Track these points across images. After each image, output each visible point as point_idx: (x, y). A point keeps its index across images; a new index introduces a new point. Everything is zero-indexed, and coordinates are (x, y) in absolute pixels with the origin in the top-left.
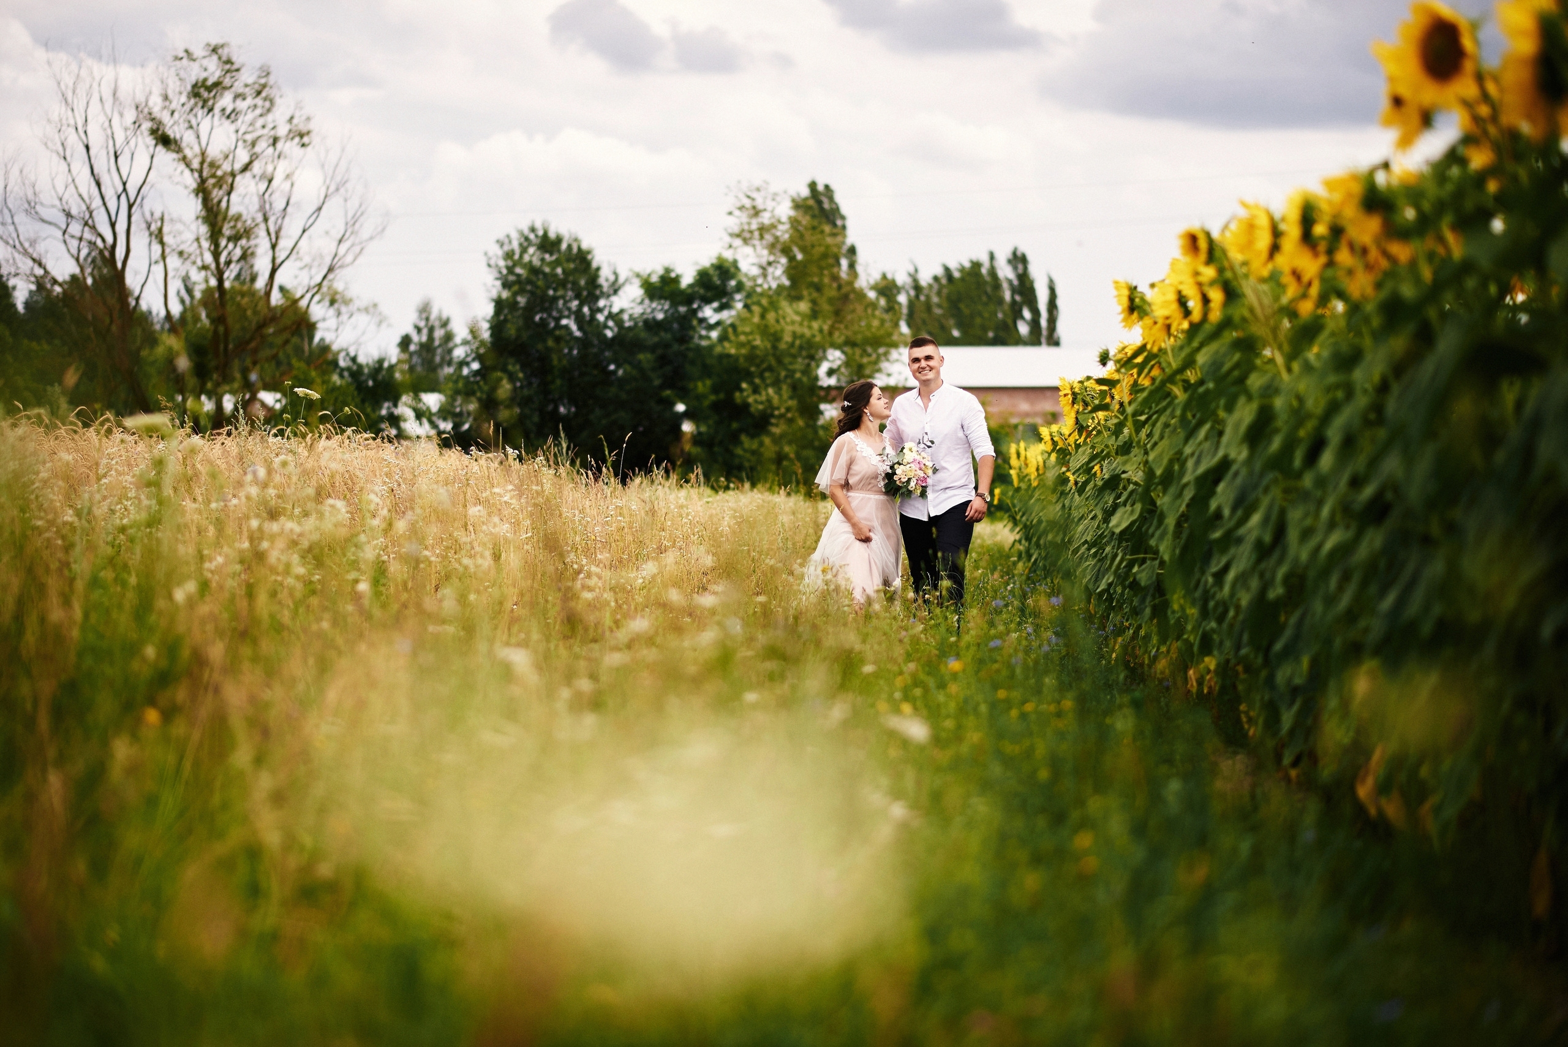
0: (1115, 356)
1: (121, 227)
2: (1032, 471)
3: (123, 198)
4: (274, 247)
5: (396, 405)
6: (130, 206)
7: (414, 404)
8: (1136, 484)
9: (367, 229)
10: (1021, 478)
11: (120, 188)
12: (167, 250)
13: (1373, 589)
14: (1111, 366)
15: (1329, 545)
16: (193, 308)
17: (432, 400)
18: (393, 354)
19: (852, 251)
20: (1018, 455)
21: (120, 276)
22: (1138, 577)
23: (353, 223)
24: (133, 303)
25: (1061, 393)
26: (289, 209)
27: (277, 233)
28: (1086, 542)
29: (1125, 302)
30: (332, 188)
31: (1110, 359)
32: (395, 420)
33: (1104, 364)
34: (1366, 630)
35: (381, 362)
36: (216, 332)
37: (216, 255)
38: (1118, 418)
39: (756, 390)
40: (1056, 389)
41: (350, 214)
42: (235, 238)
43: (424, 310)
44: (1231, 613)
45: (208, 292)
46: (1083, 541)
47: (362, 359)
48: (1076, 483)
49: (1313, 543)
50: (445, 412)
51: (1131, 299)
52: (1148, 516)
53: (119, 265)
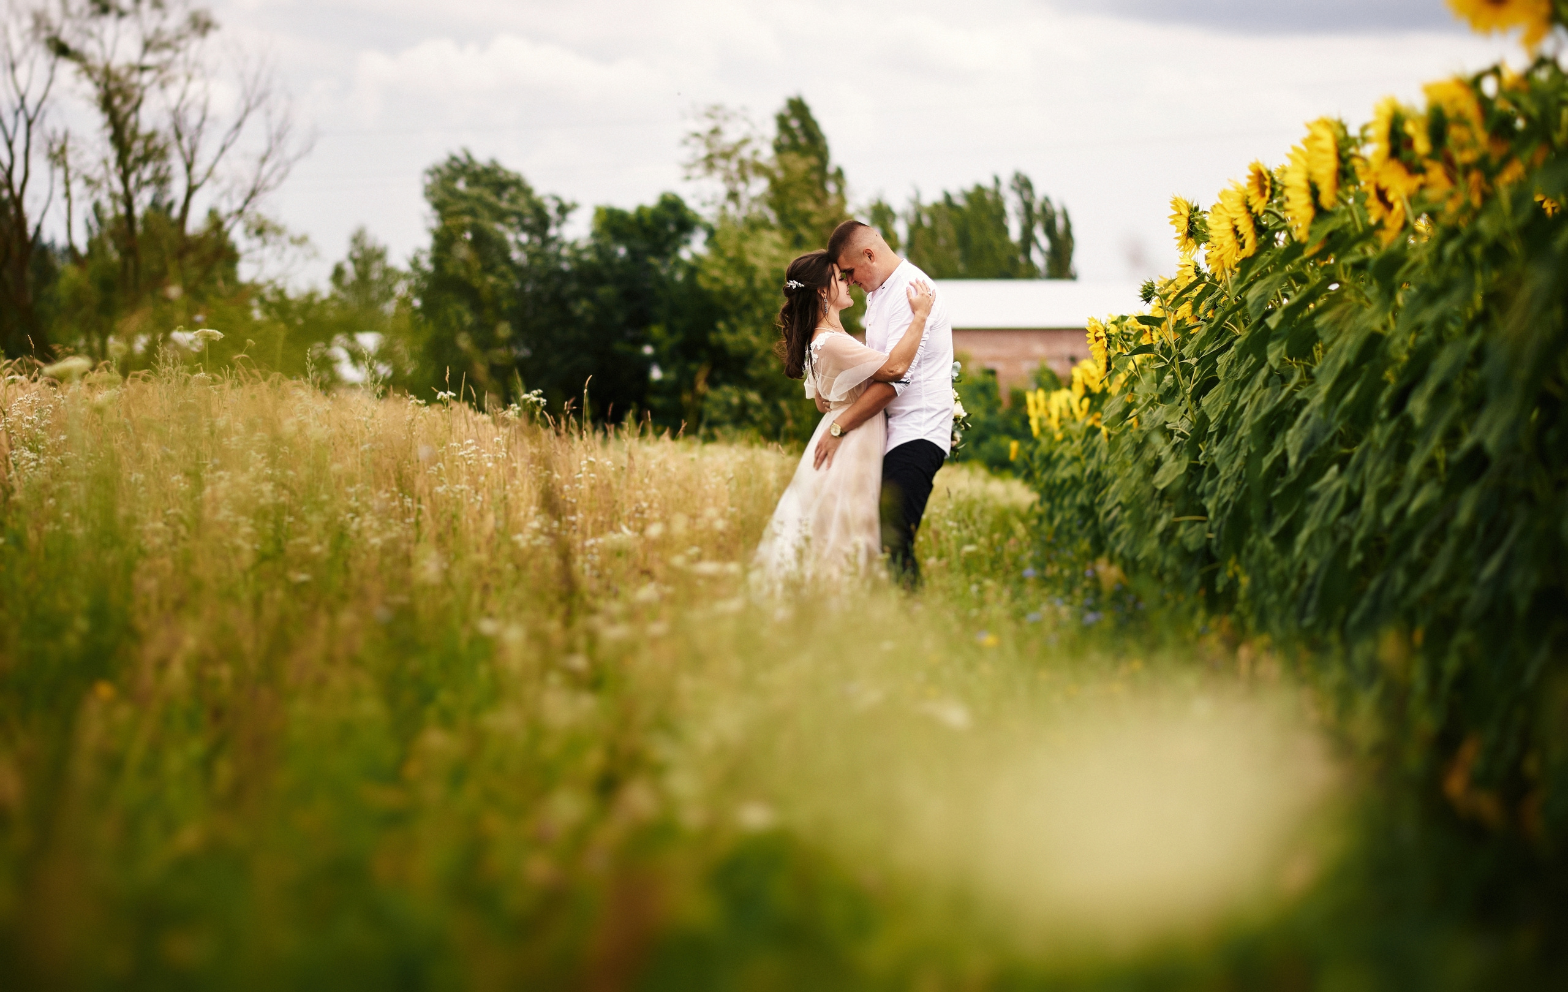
0: (1160, 290)
1: (19, 147)
2: (1054, 424)
3: (21, 116)
4: (189, 167)
5: (328, 346)
6: (29, 123)
7: (350, 345)
8: (1182, 435)
9: (291, 147)
10: (1043, 430)
11: (17, 104)
12: (71, 175)
13: (1470, 553)
14: (1155, 301)
15: (1415, 505)
16: (100, 239)
17: (369, 341)
18: (326, 288)
19: (839, 174)
20: (1037, 405)
21: (18, 202)
22: (1185, 541)
23: (278, 137)
24: (31, 231)
25: (1091, 336)
26: (206, 125)
27: (193, 152)
28: (1119, 503)
29: (1184, 224)
30: (253, 101)
31: (1156, 294)
32: (326, 363)
33: (1148, 300)
34: (1462, 602)
35: (311, 295)
36: (125, 265)
37: (125, 179)
38: (1162, 360)
39: (733, 329)
40: (1083, 331)
41: (274, 130)
42: (145, 159)
43: (357, 239)
44: (1294, 584)
45: (117, 219)
46: (1117, 501)
47: (291, 294)
48: (1109, 436)
49: (1397, 504)
50: (384, 355)
51: (1191, 223)
52: (1194, 473)
53: (17, 190)
